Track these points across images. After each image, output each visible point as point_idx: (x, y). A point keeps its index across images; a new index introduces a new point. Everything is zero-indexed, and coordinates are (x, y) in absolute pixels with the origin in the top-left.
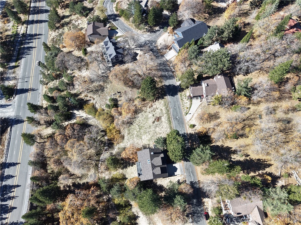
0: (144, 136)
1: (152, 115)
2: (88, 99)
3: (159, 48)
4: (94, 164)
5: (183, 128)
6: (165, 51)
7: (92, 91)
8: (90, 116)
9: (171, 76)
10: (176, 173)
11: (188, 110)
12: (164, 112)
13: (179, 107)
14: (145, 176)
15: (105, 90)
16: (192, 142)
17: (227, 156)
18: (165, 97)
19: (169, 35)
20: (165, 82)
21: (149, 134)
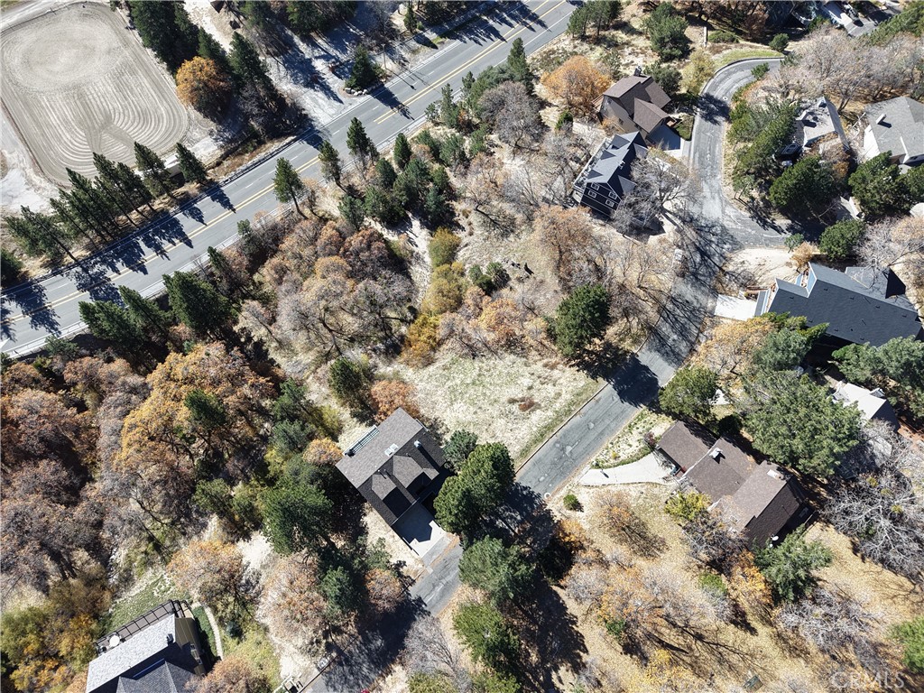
0: (462, 404)
1: (530, 385)
2: (463, 222)
3: (730, 268)
4: (327, 349)
5: (551, 482)
6: (735, 287)
7: (487, 215)
8: (427, 259)
9: (678, 354)
10: (414, 543)
11: (612, 461)
12: (558, 405)
13: (602, 433)
14: (352, 467)
15: (512, 237)
16: (529, 532)
17: (553, 651)
18: (600, 379)
19: (788, 264)
20: (643, 350)
21: (475, 413)
